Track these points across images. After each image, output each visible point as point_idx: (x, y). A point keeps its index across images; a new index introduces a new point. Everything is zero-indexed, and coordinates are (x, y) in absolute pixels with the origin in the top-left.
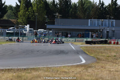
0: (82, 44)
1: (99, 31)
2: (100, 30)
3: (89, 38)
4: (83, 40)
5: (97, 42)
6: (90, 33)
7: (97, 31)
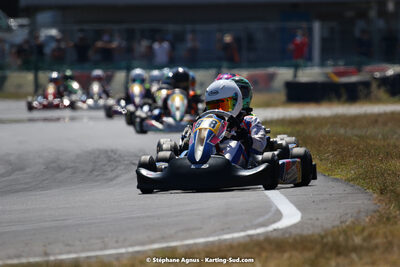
0: (267, 105)
1: (373, 13)
2: (382, 3)
3: (309, 59)
4: (272, 77)
5: (366, 85)
6: (317, 26)
7: (363, 14)
